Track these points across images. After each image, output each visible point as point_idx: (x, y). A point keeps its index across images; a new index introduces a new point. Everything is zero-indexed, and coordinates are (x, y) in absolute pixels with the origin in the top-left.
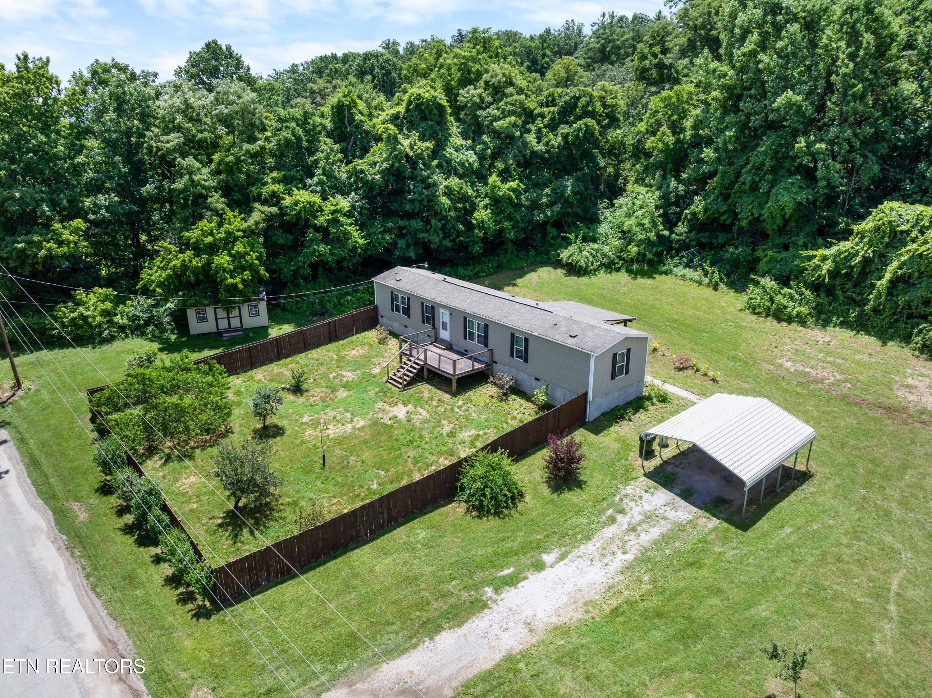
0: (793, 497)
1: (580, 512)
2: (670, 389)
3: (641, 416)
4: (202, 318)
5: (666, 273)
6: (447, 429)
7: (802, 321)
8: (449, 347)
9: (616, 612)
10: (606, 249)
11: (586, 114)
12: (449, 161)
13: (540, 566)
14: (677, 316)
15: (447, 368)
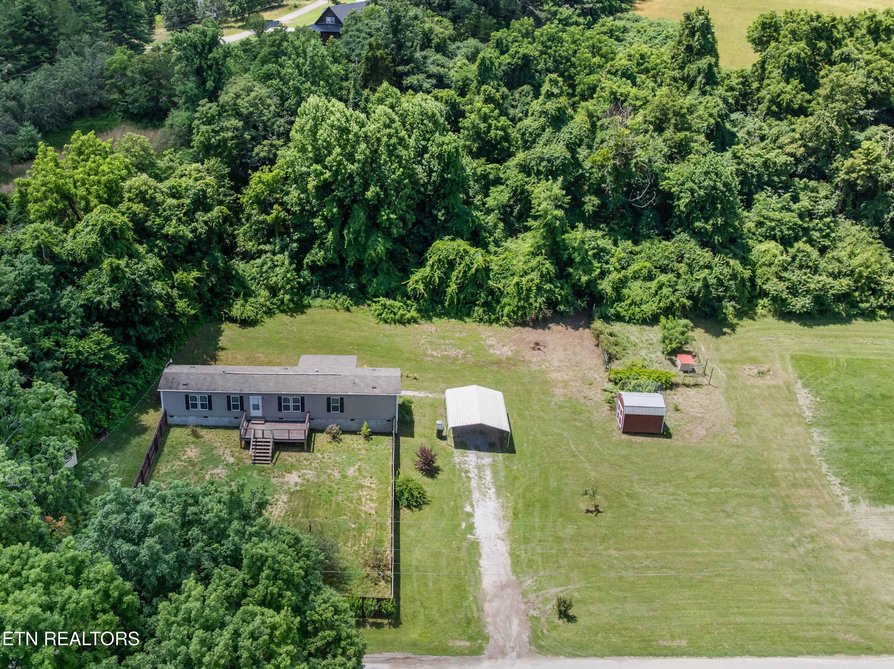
1: (453, 481)
5: (308, 306)
6: (336, 474)
7: (416, 321)
8: (265, 420)
10: (261, 300)
13: (471, 515)
15: (290, 437)
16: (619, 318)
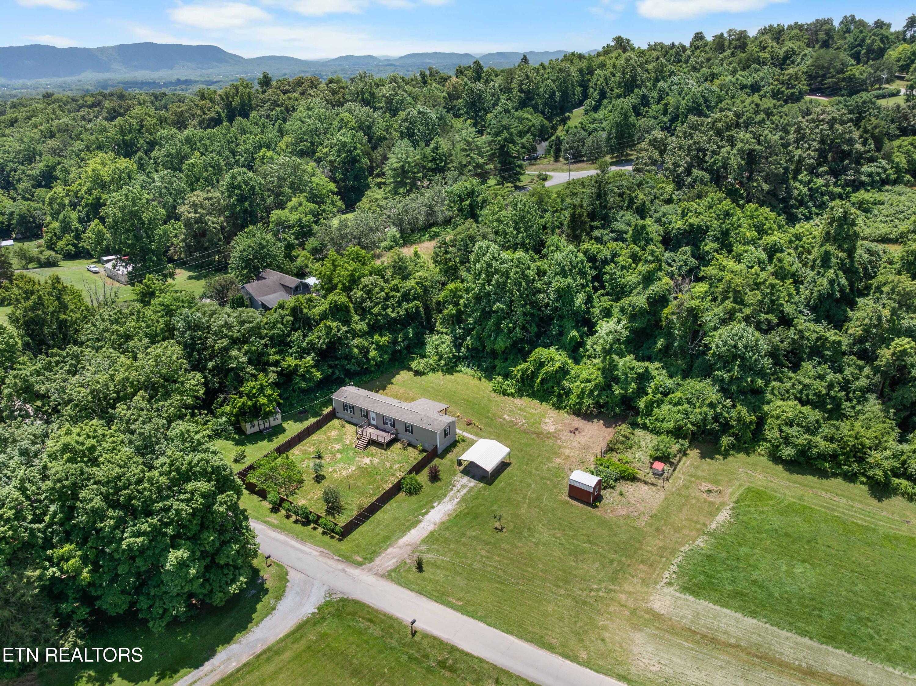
0: (505, 472)
1: (442, 489)
2: (466, 434)
3: (456, 449)
4: (253, 426)
5: (459, 372)
6: (388, 466)
7: (513, 396)
8: (377, 428)
9: (457, 515)
10: (431, 361)
11: (415, 298)
12: (354, 330)
13: (433, 507)
14: (465, 397)
15: (381, 440)
16: (644, 427)
